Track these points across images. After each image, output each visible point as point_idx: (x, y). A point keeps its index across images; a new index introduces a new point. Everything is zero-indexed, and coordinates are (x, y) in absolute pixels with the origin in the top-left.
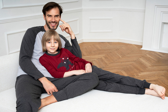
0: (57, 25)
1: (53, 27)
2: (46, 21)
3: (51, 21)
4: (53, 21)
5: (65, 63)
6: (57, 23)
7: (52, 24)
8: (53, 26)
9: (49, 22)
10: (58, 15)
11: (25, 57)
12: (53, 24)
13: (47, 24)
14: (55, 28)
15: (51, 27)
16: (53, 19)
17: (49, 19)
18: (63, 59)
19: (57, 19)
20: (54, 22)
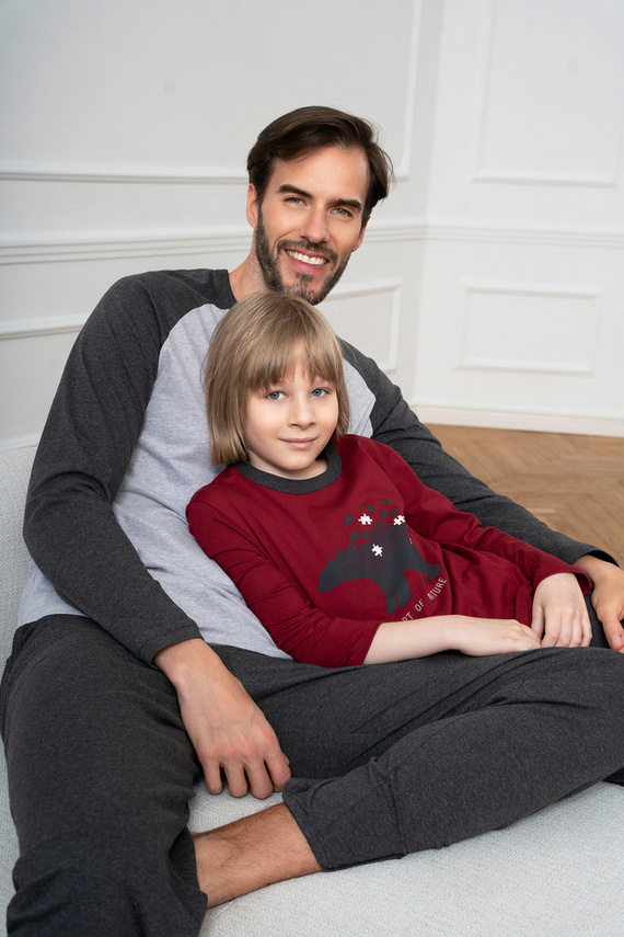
0: (329, 271)
1: (305, 278)
2: (260, 232)
3: (294, 237)
4: (316, 235)
5: (378, 550)
6: (334, 261)
7: (300, 257)
8: (304, 270)
9: (284, 246)
10: (354, 204)
11: (70, 482)
12: (305, 259)
13: (264, 254)
14: (317, 287)
15: (288, 279)
16: (318, 218)
17: (286, 220)
18: (365, 520)
19: (342, 230)
20: (317, 246)
